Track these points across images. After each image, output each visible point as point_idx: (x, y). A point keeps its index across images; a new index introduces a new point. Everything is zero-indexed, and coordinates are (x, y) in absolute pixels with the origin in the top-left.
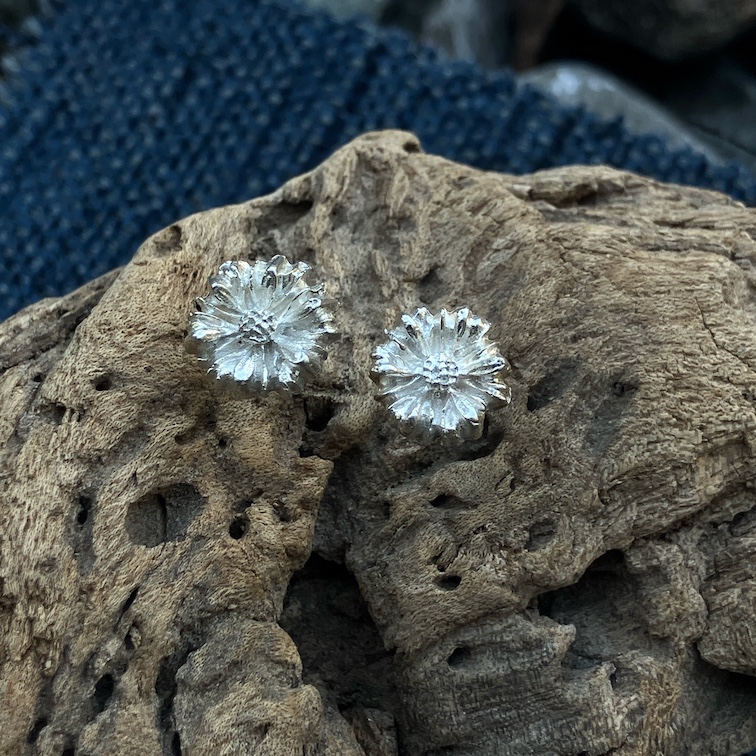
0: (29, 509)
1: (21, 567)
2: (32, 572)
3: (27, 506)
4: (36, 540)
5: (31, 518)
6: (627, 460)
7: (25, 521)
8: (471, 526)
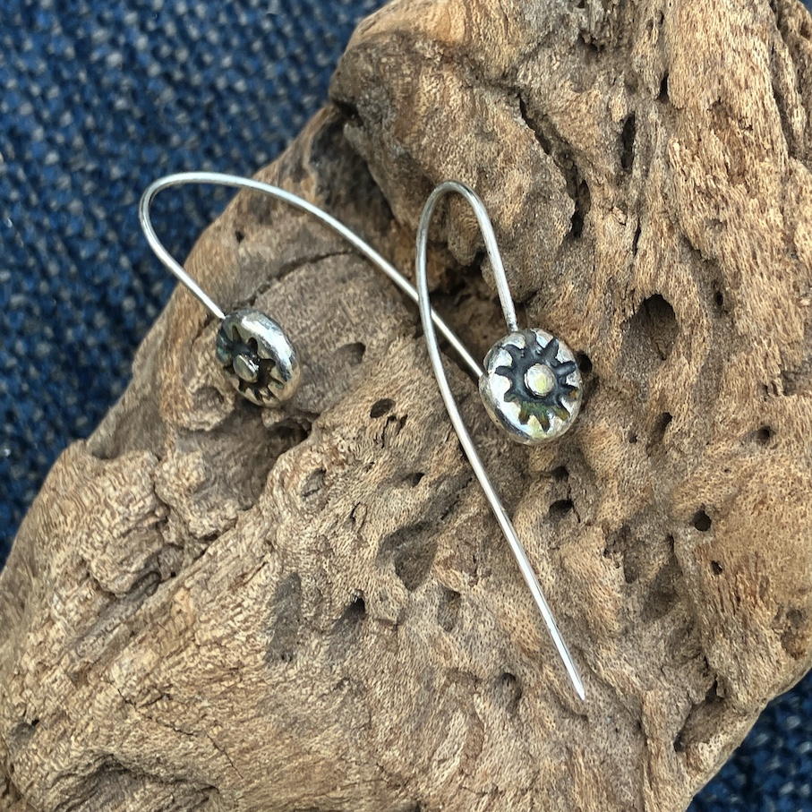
0: (762, 274)
1: (739, 216)
2: (727, 215)
3: (765, 276)
4: (738, 248)
5: (755, 267)
6: (255, 588)
7: (759, 262)
8: (378, 467)
